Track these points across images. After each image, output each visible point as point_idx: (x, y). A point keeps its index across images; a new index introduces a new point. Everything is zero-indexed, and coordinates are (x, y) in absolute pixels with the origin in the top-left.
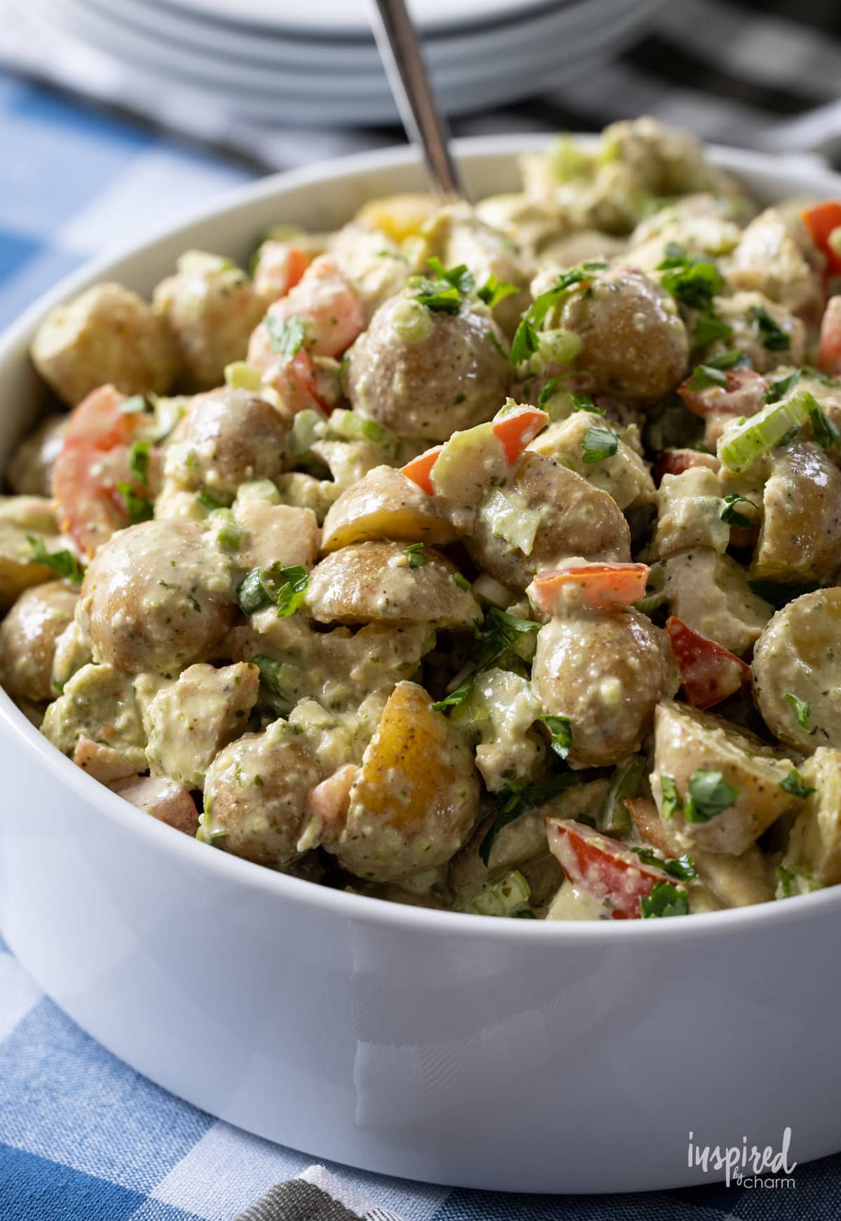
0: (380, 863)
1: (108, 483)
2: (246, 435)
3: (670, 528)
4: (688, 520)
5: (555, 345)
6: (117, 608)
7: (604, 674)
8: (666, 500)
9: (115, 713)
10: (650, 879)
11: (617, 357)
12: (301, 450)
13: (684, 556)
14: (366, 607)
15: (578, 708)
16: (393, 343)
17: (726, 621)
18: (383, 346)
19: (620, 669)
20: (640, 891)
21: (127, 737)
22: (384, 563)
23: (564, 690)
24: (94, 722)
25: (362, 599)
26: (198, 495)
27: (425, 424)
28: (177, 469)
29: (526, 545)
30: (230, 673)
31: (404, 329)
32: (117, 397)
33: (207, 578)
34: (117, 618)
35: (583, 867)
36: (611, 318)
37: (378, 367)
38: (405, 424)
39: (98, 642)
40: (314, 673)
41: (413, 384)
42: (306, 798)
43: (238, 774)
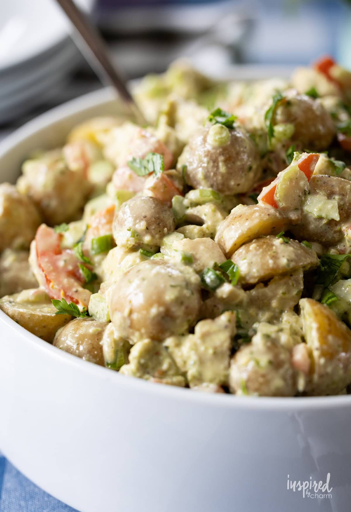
1: (70, 268)
2: (158, 213)
6: (151, 306)
9: (160, 363)
11: (313, 129)
12: (181, 216)
16: (214, 148)
18: (209, 152)
21: (171, 372)
22: (272, 245)
24: (151, 370)
25: (275, 263)
26: (141, 251)
27: (238, 185)
28: (128, 241)
29: (337, 217)
31: (222, 138)
32: (50, 230)
33: (190, 279)
34: (154, 311)
36: (304, 112)
37: (208, 163)
38: (229, 189)
39: (139, 330)
40: (252, 311)
41: (229, 166)
42: (292, 364)
43: (257, 363)
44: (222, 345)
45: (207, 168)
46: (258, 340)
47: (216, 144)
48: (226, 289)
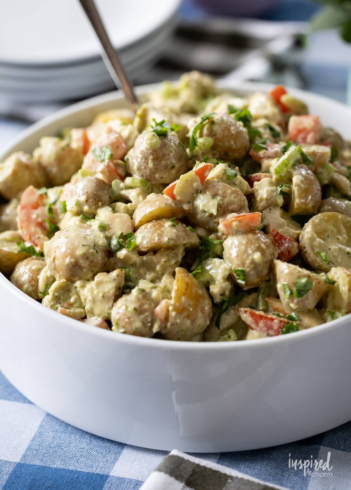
0: (183, 333)
1: (40, 220)
2: (97, 191)
3: (262, 200)
4: (268, 196)
5: (205, 142)
6: (66, 257)
7: (254, 252)
8: (257, 191)
9: (69, 298)
10: (283, 323)
11: (227, 144)
12: (117, 195)
13: (268, 209)
14: (161, 242)
15: (247, 265)
16: (147, 149)
17: (288, 230)
18: (143, 151)
19: (259, 249)
20: (280, 328)
21: (76, 305)
22: (163, 226)
23: (240, 260)
24: (62, 302)
25: (159, 239)
26: (81, 216)
27: (162, 178)
28: (72, 207)
29: (214, 212)
30: (114, 274)
31: (151, 143)
32: (35, 190)
33: (98, 241)
34: (67, 260)
35: (257, 323)
36: (223, 130)
37: (142, 159)
38: (154, 179)
39: (58, 272)
40: (142, 271)
41: (156, 163)
42: (153, 313)
43: (127, 307)
44: (109, 292)
45: (140, 162)
46: (134, 292)
47: (148, 147)
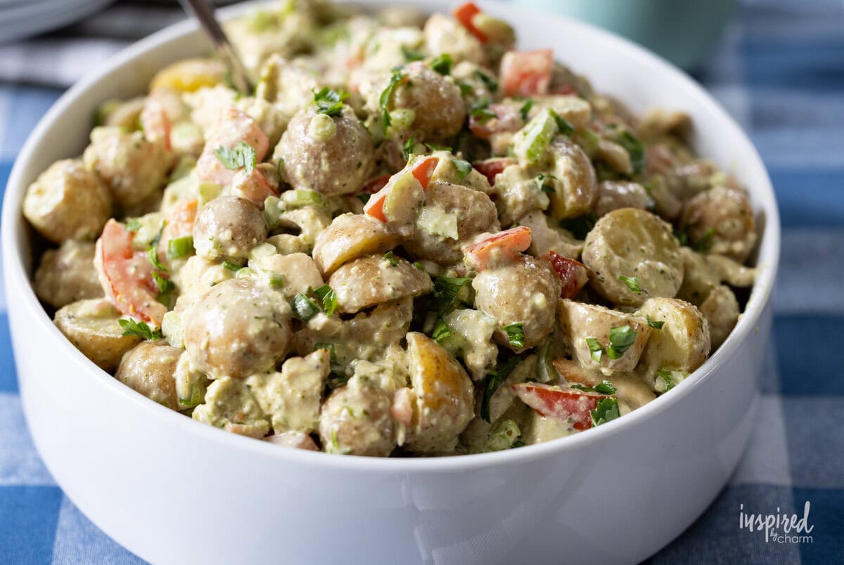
0: (441, 439)
1: (142, 276)
3: (516, 204)
4: (526, 196)
5: (404, 119)
6: (231, 340)
7: (533, 292)
8: (505, 189)
9: (240, 405)
10: (594, 399)
11: (437, 116)
12: (275, 221)
13: (526, 218)
14: (382, 296)
15: (525, 316)
16: (316, 142)
17: (563, 247)
18: (310, 146)
19: (540, 287)
20: (590, 408)
21: (253, 416)
22: (378, 269)
23: (512, 309)
24: (230, 413)
25: (378, 292)
26: (224, 264)
27: (344, 185)
28: (209, 252)
29: (454, 235)
30: (315, 357)
31: (325, 132)
33: (278, 308)
34: (235, 346)
35: (550, 406)
36: (428, 95)
37: (309, 159)
38: (333, 190)
39: (217, 366)
40: (351, 345)
41: (334, 163)
42: (392, 415)
43: (351, 413)
44: (312, 388)
45: (307, 165)
46: (353, 383)
47: (319, 138)
48: (320, 321)
